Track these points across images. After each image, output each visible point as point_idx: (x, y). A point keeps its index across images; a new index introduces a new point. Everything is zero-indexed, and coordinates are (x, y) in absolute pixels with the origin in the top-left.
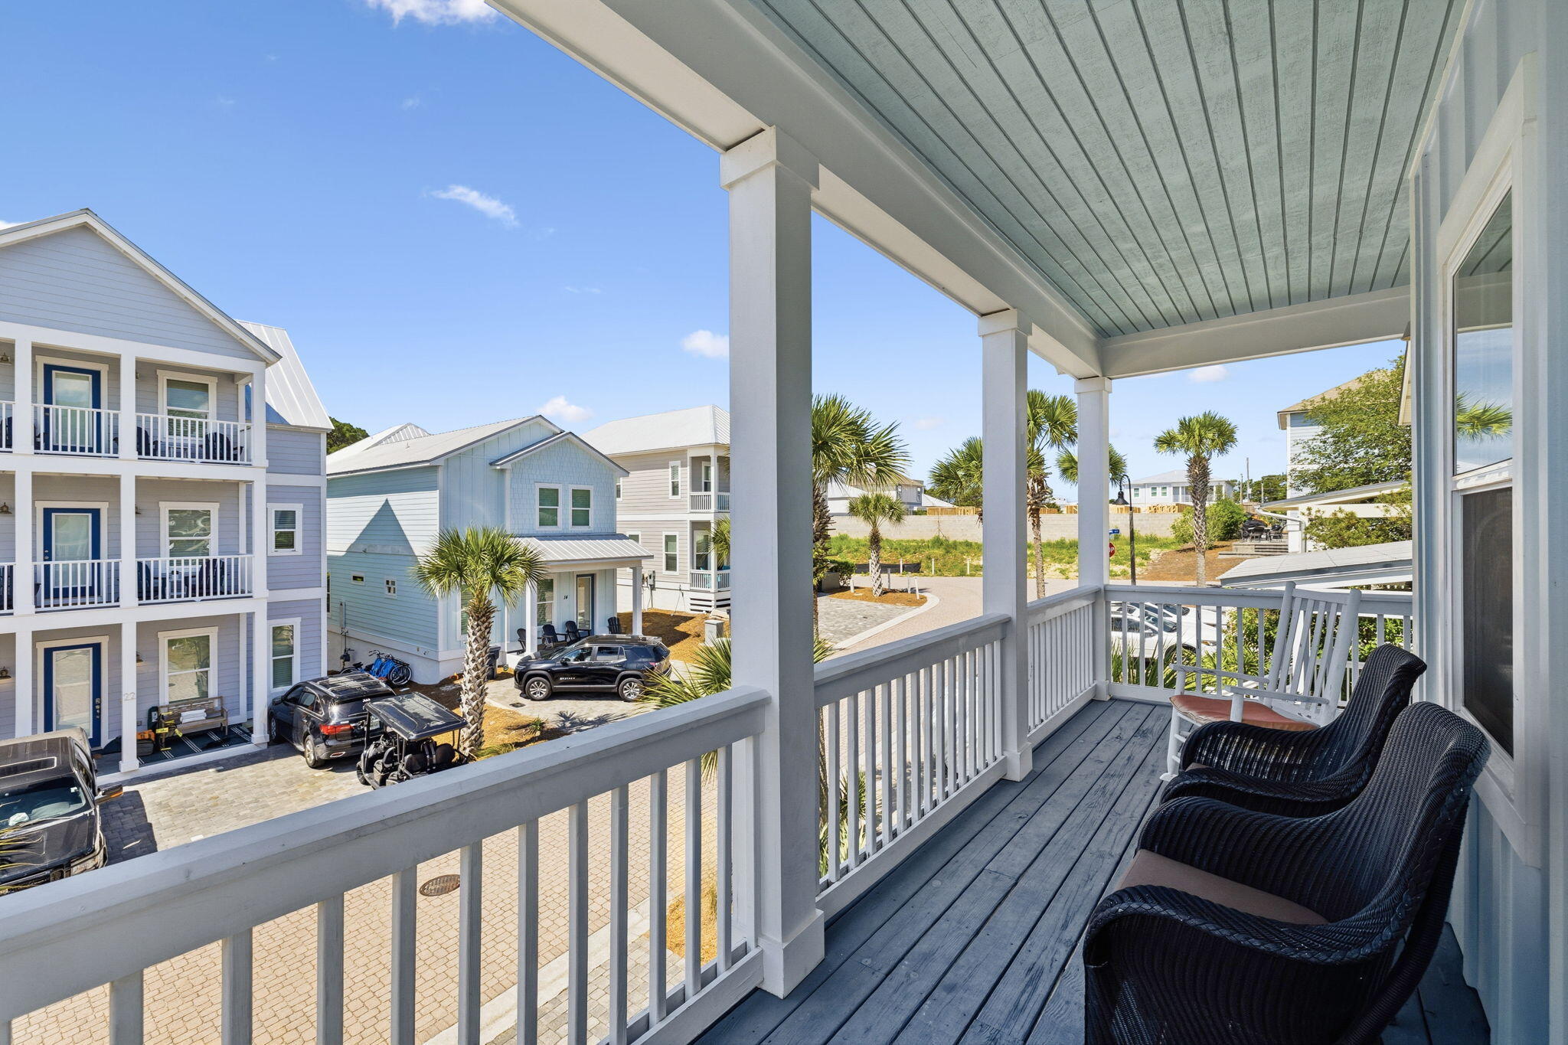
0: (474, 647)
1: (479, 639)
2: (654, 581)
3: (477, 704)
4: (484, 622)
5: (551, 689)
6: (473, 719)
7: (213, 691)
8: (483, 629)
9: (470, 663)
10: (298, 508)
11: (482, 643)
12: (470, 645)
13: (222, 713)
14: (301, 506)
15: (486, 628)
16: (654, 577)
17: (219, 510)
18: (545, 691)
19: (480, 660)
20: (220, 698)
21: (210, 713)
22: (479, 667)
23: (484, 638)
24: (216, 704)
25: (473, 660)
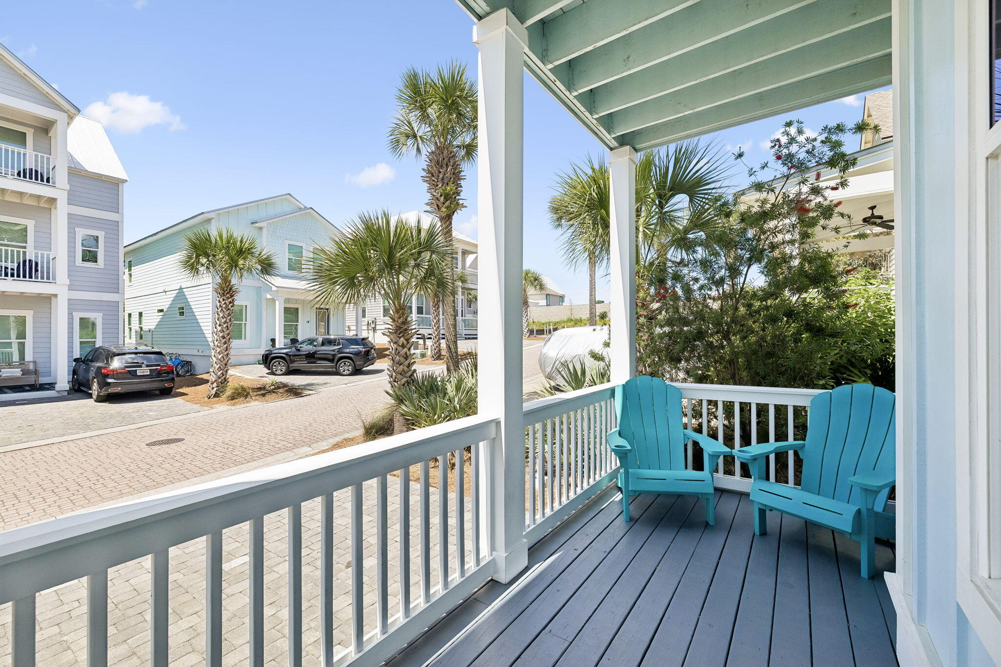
0: (221, 315)
1: (224, 310)
2: (375, 325)
3: (223, 357)
4: (228, 298)
5: (288, 367)
6: (220, 367)
7: (29, 357)
8: (228, 303)
9: (218, 327)
10: (101, 235)
11: (227, 313)
12: (218, 314)
13: (36, 372)
14: (103, 233)
15: (230, 303)
16: (376, 322)
17: (35, 226)
18: (284, 369)
19: (225, 326)
20: (35, 362)
21: (25, 372)
22: (225, 330)
23: (229, 309)
24: (31, 367)
25: (220, 325)
